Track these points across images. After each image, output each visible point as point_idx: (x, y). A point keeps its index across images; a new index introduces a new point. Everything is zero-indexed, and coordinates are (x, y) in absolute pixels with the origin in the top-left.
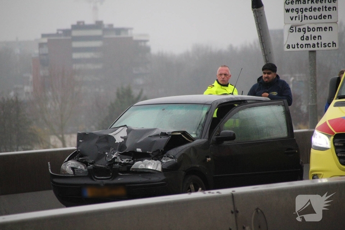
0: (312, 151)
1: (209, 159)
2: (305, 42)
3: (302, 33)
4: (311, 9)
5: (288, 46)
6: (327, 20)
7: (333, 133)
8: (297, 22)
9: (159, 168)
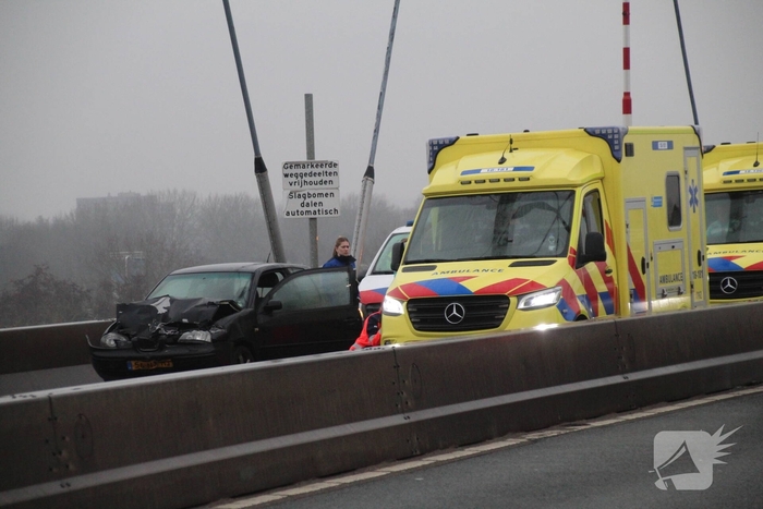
0: (384, 317)
1: (257, 329)
2: (305, 209)
3: (302, 200)
4: (311, 174)
5: (288, 214)
6: (328, 186)
7: (406, 298)
8: (297, 187)
9: (209, 339)
